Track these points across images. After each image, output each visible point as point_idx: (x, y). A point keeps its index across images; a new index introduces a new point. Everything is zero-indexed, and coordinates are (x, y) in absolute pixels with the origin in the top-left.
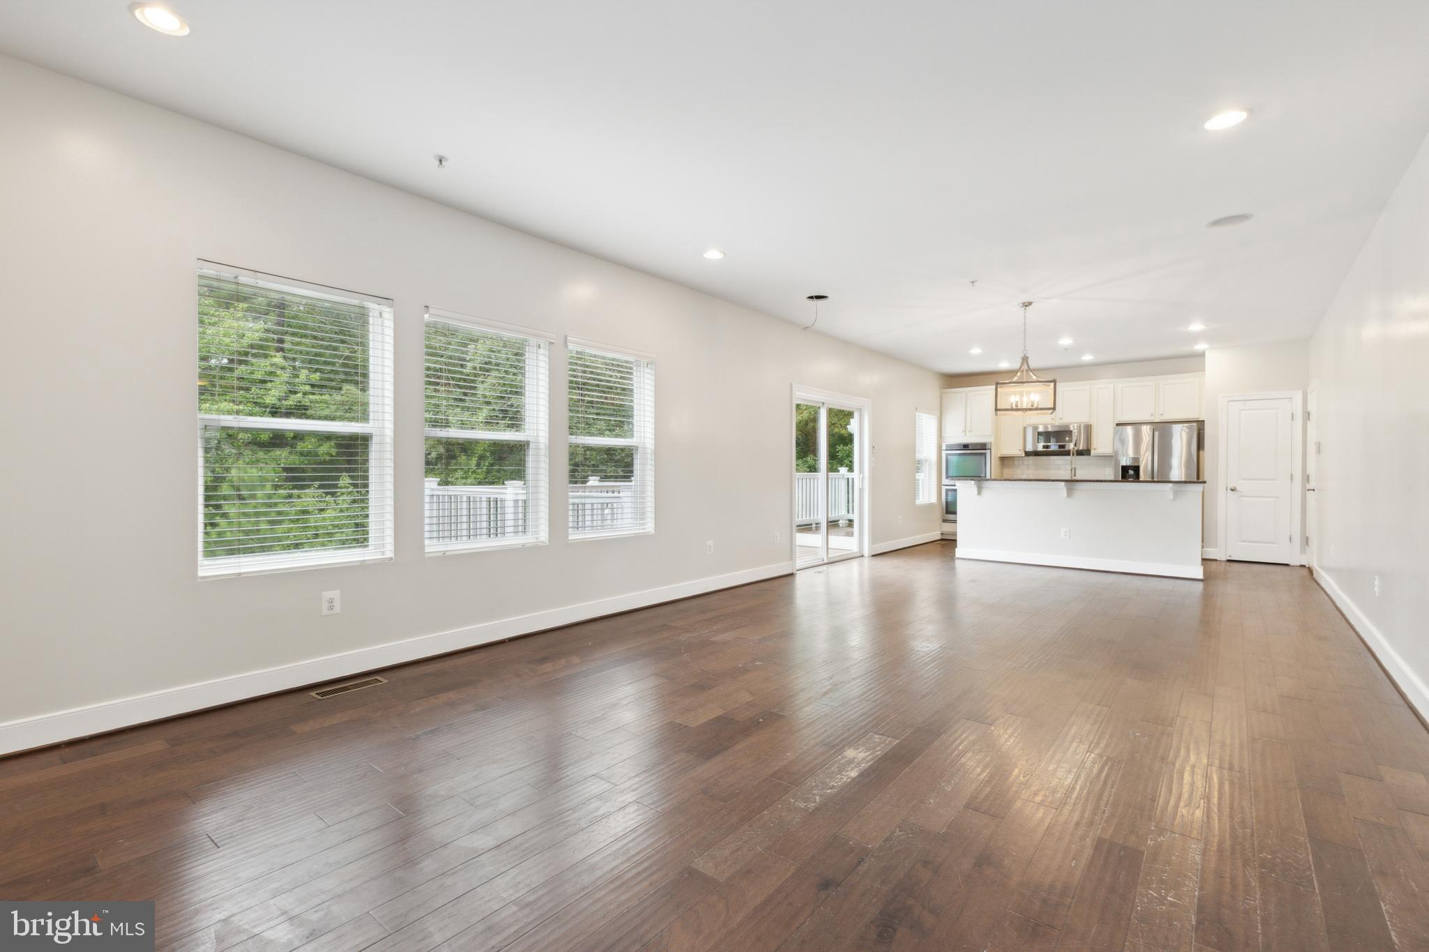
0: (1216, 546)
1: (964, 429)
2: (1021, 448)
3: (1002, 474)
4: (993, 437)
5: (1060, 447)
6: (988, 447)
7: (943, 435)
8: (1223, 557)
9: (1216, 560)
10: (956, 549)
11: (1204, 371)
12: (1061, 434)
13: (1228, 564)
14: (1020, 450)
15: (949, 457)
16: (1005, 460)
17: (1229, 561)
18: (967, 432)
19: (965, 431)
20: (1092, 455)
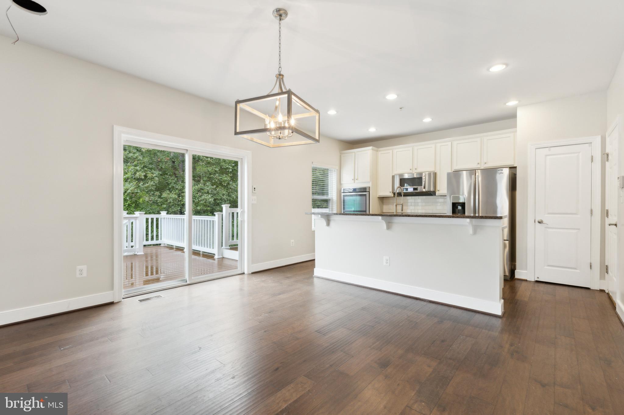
0: (526, 269)
1: (353, 178)
2: (391, 191)
3: (382, 209)
4: (371, 182)
5: (415, 189)
6: (367, 190)
7: (342, 182)
8: (532, 279)
9: (526, 280)
10: (315, 269)
11: (516, 127)
12: (417, 181)
13: (537, 284)
14: (390, 192)
15: (346, 198)
16: (382, 199)
17: (537, 282)
18: (355, 180)
19: (354, 180)
20: (437, 195)
